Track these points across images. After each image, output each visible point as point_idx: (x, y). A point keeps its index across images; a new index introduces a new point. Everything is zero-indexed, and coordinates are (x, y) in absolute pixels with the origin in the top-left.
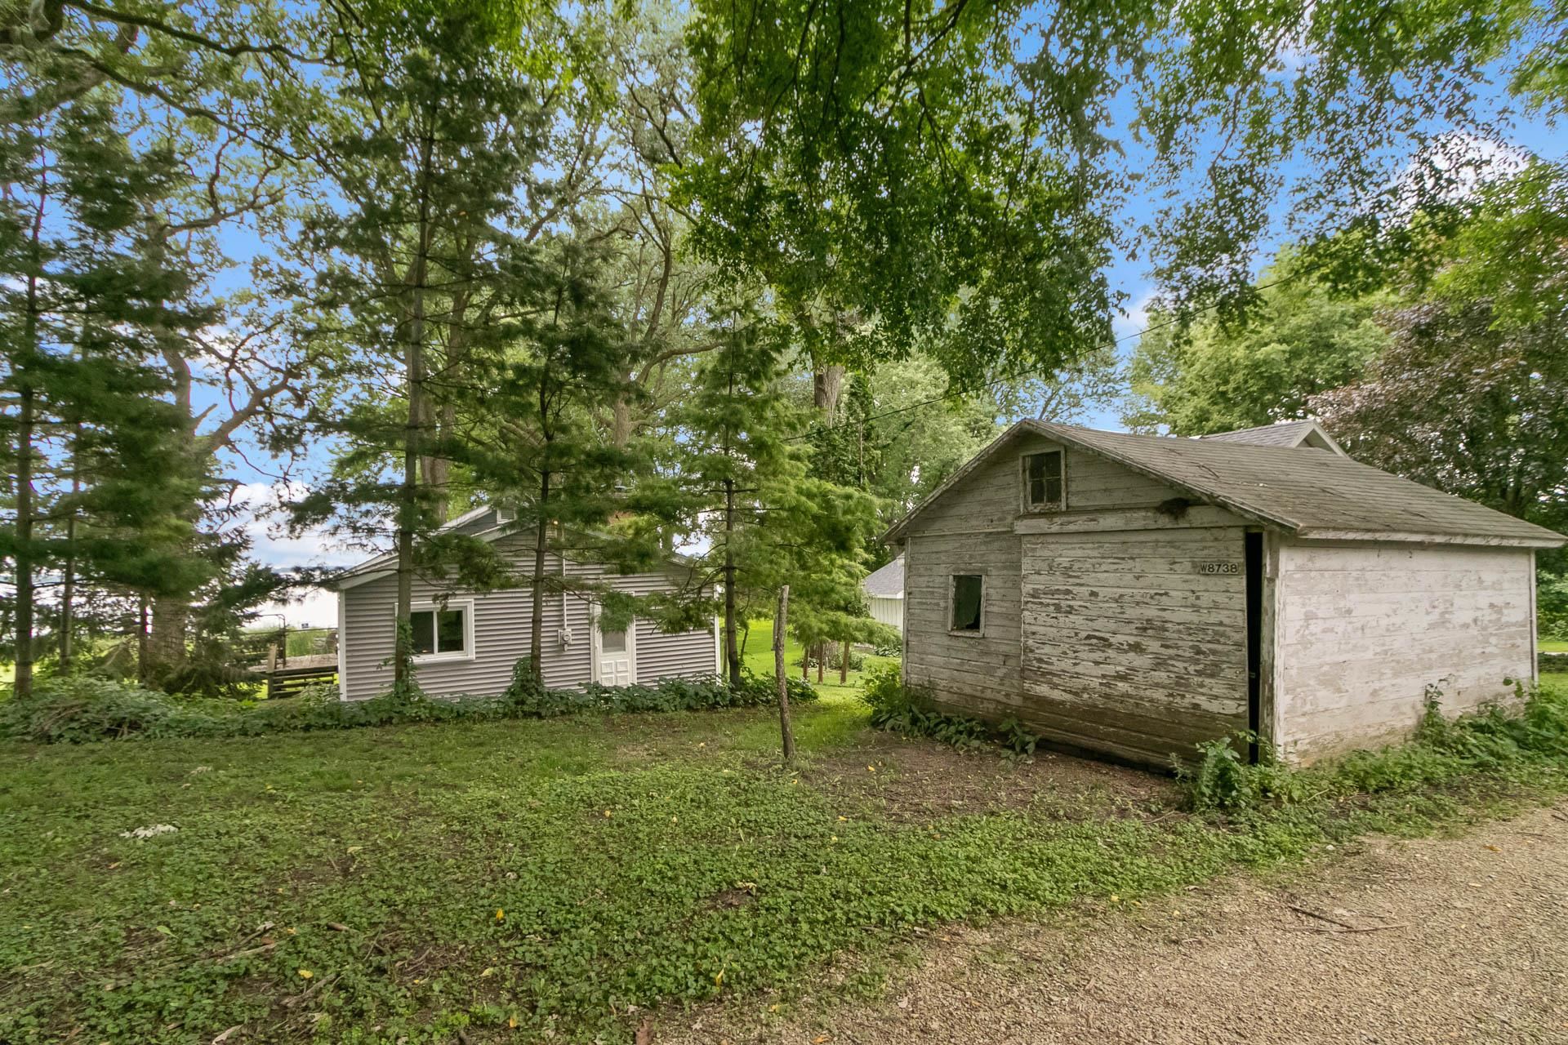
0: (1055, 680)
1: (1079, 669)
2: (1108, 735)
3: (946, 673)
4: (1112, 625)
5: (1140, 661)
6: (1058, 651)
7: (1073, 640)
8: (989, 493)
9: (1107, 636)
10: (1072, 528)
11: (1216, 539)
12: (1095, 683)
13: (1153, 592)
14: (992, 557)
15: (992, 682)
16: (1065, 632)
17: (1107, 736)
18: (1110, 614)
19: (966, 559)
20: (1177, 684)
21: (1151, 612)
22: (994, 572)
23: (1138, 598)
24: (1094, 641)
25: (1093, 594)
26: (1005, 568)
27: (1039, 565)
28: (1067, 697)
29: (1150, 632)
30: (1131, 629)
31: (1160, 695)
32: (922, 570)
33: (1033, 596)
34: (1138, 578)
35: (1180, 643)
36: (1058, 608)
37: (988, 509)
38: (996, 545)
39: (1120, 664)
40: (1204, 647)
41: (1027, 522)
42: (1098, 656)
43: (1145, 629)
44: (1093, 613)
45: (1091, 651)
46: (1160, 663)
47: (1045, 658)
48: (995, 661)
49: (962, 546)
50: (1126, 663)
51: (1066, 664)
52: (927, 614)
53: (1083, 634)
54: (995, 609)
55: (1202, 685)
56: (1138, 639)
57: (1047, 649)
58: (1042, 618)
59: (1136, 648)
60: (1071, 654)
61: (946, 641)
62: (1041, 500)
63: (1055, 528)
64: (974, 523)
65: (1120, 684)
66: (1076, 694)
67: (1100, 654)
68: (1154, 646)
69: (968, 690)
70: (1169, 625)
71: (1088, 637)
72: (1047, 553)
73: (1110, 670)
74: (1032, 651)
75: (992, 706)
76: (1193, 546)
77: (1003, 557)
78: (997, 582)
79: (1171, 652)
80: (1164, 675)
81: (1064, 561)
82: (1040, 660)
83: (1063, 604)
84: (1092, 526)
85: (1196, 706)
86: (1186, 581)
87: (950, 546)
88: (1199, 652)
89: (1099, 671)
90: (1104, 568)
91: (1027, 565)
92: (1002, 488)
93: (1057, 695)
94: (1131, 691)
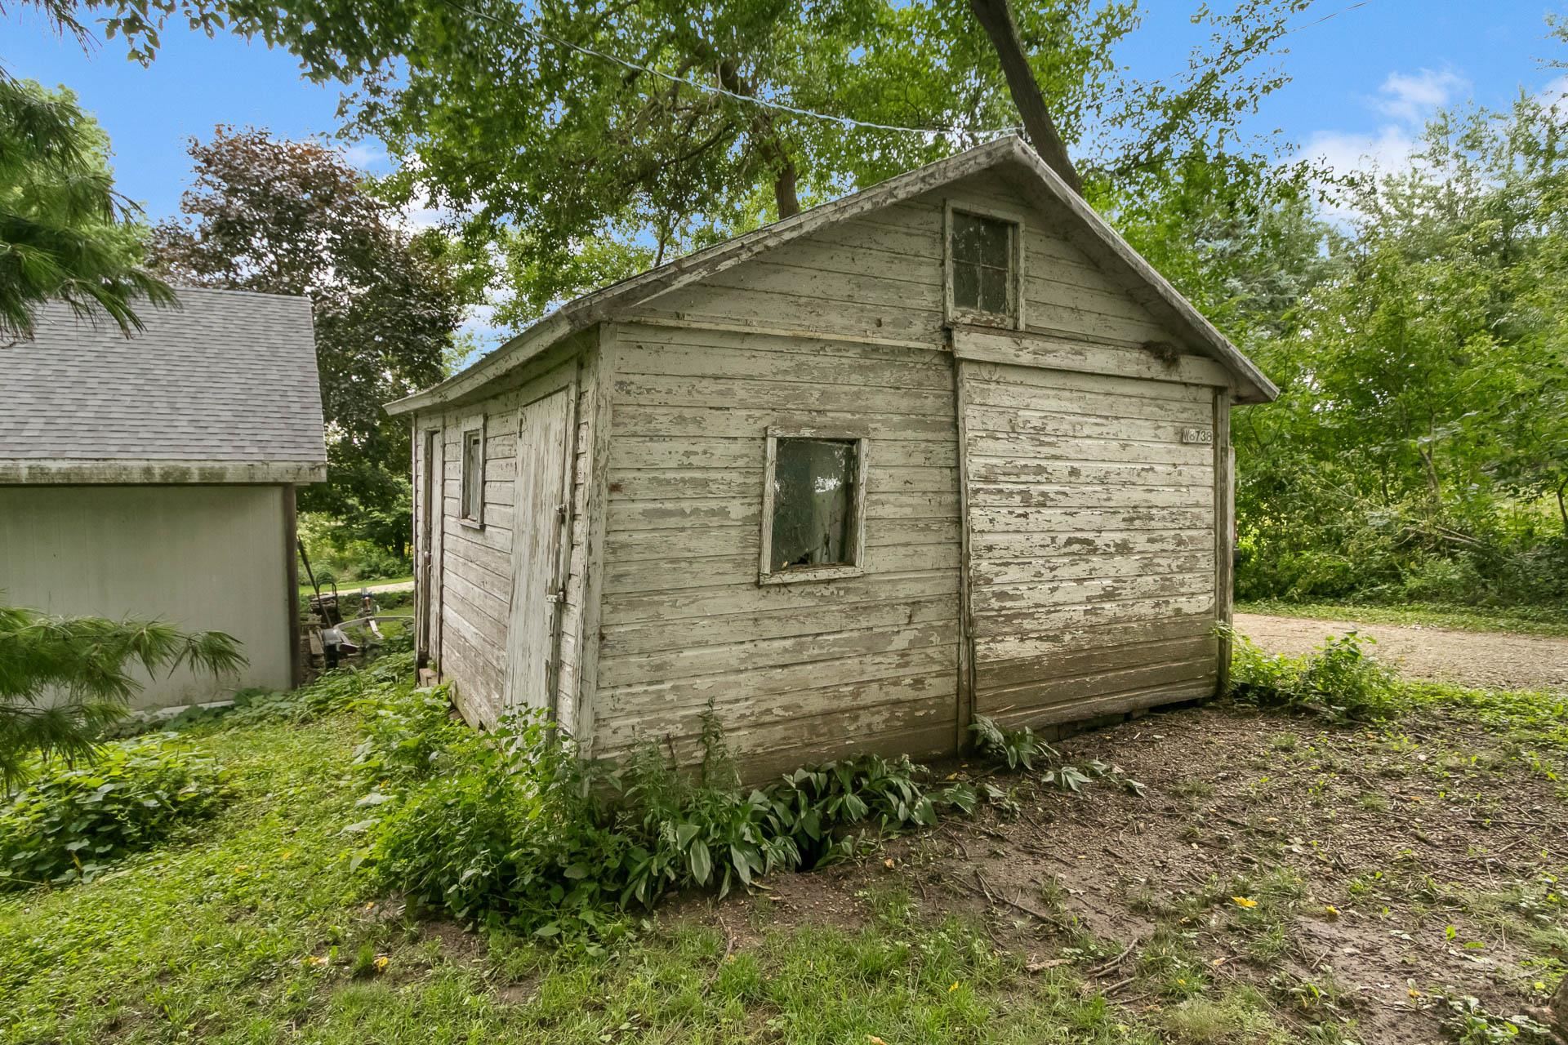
0: (1028, 624)
1: (1059, 597)
2: (1095, 687)
3: (750, 682)
4: (1097, 520)
5: (1127, 566)
6: (1027, 574)
7: (1050, 551)
8: (873, 263)
9: (1090, 536)
10: (1051, 361)
11: (1195, 400)
12: (1078, 613)
13: (1139, 467)
14: (879, 401)
15: (881, 667)
16: (1037, 539)
17: (1096, 690)
18: (1094, 503)
19: (813, 400)
20: (1163, 588)
21: (1137, 495)
22: (884, 433)
23: (1125, 476)
24: (1076, 547)
25: (1074, 472)
26: (906, 426)
27: (998, 422)
28: (1045, 647)
29: (1137, 523)
30: (1116, 522)
31: (1146, 608)
32: (663, 423)
33: (987, 480)
34: (1124, 447)
35: (1165, 534)
36: (1026, 496)
37: (873, 296)
38: (888, 376)
39: (1107, 577)
40: (1185, 534)
41: (976, 337)
42: (1080, 570)
43: (1131, 520)
44: (1076, 502)
45: (1073, 564)
46: (1147, 566)
47: (1008, 589)
48: (883, 621)
49: (799, 368)
50: (1112, 573)
51: (1041, 594)
52: (681, 540)
53: (1062, 538)
54: (888, 511)
55: (1182, 584)
56: (1124, 535)
57: (1013, 573)
58: (1003, 518)
59: (1124, 549)
60: (1048, 575)
61: (750, 601)
62: (973, 304)
63: (1026, 358)
64: (836, 319)
65: (1107, 606)
66: (1055, 639)
67: (1083, 566)
68: (1140, 541)
69: (816, 703)
70: (1154, 511)
71: (1069, 542)
72: (1007, 401)
73: (1095, 587)
74: (989, 582)
75: (878, 720)
76: (1175, 406)
77: (905, 404)
78: (893, 455)
79: (1157, 546)
80: (1150, 579)
81: (1034, 418)
82: (1002, 596)
83: (1035, 489)
84: (1075, 363)
85: (1178, 611)
86: (1169, 452)
87: (764, 364)
88: (1180, 542)
89: (1081, 594)
90: (1087, 431)
91: (972, 419)
92: (897, 256)
93: (1029, 650)
94: (1120, 613)
